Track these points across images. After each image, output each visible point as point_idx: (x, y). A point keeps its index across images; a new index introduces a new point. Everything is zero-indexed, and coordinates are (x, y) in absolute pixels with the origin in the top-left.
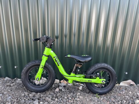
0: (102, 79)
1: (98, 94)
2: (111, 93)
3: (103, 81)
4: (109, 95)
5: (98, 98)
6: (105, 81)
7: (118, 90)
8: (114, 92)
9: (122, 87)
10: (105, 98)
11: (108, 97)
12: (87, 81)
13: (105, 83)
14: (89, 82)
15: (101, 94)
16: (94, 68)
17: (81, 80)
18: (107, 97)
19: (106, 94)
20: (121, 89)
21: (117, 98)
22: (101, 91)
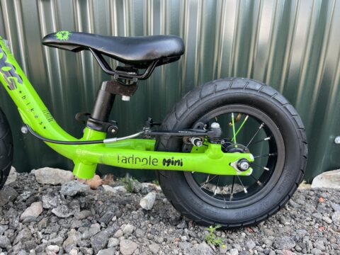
0: (238, 156)
1: (218, 226)
2: (280, 221)
3: (241, 161)
4: (270, 232)
5: (217, 246)
6: (251, 164)
7: (310, 207)
8: (293, 217)
9: (324, 195)
10: (251, 244)
11: (268, 242)
12: (160, 166)
13: (250, 172)
14: (171, 167)
15: (230, 227)
16: (198, 97)
17: (126, 160)
18: (261, 243)
19: (256, 224)
20: (321, 200)
21: (310, 244)
22: (231, 214)
